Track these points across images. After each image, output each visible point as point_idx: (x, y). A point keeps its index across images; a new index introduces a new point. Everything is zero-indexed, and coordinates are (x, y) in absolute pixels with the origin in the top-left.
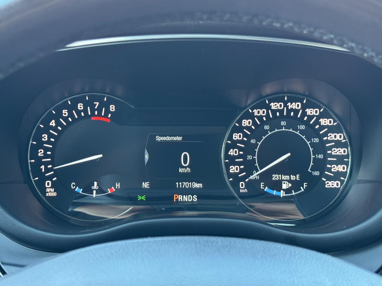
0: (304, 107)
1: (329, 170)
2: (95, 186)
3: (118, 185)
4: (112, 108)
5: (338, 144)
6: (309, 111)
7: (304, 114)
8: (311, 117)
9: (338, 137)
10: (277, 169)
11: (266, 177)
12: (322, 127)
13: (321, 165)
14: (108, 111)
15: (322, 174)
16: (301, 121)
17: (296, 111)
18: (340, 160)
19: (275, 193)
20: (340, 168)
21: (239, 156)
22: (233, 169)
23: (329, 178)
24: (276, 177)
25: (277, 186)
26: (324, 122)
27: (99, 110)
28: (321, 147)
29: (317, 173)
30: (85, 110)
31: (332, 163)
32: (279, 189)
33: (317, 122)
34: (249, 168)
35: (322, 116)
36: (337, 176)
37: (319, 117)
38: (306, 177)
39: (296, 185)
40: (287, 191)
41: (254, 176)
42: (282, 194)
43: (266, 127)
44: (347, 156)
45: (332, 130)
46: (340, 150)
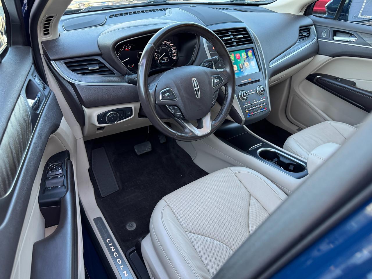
0: (167, 42)
1: (173, 55)
2: (129, 66)
3: (133, 65)
4: (130, 47)
5: (174, 49)
6: (168, 43)
7: (167, 43)
8: (168, 44)
9: (174, 48)
10: (163, 57)
11: (162, 59)
12: (171, 46)
13: (171, 54)
14: (129, 48)
15: (172, 56)
16: (166, 45)
17: (166, 43)
18: (175, 53)
19: (164, 62)
20: (175, 54)
21: (157, 55)
22: (156, 58)
23: (173, 57)
24: (163, 58)
25: (164, 60)
26: (171, 45)
27: (127, 48)
28: (171, 50)
29: (170, 56)
30: (124, 48)
31: (173, 53)
32: (164, 61)
33: (170, 45)
34: (159, 57)
35: (171, 43)
36: (175, 56)
37: (170, 44)
38: (169, 57)
39: (167, 59)
40: (166, 61)
41: (160, 59)
42: (165, 62)
44: (176, 52)
45: (173, 46)
46: (174, 51)
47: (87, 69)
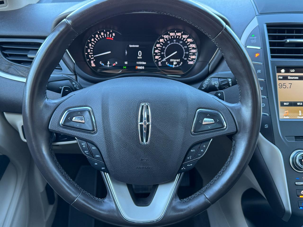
0: (182, 35)
1: (190, 58)
2: (108, 63)
3: (116, 63)
4: (114, 34)
5: (193, 48)
6: (184, 36)
7: (182, 37)
8: (184, 39)
9: (194, 46)
10: (172, 58)
11: (168, 60)
12: (188, 42)
13: (187, 56)
14: (112, 36)
15: (188, 59)
16: (181, 40)
17: (179, 36)
18: (194, 54)
19: (171, 66)
20: (194, 57)
21: (159, 53)
22: (157, 57)
23: (190, 61)
24: (171, 60)
25: (172, 63)
26: (189, 40)
27: (109, 35)
28: (188, 50)
29: (186, 59)
30: (104, 35)
31: (191, 55)
33: (186, 40)
34: (162, 57)
35: (188, 38)
36: (193, 60)
37: (187, 38)
38: (182, 60)
39: (178, 63)
40: (176, 65)
41: (164, 60)
42: (174, 66)
43: (169, 42)
44: (196, 53)
45: (191, 43)
46: (194, 51)
47: (26, 56)
